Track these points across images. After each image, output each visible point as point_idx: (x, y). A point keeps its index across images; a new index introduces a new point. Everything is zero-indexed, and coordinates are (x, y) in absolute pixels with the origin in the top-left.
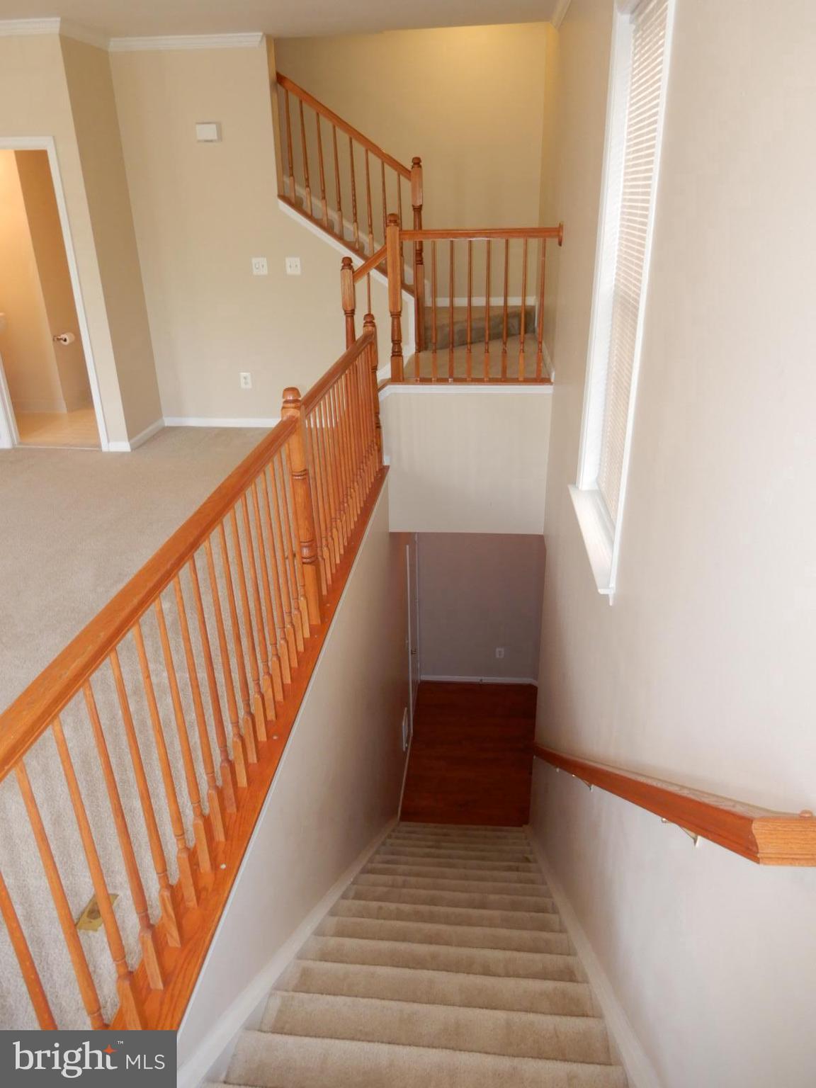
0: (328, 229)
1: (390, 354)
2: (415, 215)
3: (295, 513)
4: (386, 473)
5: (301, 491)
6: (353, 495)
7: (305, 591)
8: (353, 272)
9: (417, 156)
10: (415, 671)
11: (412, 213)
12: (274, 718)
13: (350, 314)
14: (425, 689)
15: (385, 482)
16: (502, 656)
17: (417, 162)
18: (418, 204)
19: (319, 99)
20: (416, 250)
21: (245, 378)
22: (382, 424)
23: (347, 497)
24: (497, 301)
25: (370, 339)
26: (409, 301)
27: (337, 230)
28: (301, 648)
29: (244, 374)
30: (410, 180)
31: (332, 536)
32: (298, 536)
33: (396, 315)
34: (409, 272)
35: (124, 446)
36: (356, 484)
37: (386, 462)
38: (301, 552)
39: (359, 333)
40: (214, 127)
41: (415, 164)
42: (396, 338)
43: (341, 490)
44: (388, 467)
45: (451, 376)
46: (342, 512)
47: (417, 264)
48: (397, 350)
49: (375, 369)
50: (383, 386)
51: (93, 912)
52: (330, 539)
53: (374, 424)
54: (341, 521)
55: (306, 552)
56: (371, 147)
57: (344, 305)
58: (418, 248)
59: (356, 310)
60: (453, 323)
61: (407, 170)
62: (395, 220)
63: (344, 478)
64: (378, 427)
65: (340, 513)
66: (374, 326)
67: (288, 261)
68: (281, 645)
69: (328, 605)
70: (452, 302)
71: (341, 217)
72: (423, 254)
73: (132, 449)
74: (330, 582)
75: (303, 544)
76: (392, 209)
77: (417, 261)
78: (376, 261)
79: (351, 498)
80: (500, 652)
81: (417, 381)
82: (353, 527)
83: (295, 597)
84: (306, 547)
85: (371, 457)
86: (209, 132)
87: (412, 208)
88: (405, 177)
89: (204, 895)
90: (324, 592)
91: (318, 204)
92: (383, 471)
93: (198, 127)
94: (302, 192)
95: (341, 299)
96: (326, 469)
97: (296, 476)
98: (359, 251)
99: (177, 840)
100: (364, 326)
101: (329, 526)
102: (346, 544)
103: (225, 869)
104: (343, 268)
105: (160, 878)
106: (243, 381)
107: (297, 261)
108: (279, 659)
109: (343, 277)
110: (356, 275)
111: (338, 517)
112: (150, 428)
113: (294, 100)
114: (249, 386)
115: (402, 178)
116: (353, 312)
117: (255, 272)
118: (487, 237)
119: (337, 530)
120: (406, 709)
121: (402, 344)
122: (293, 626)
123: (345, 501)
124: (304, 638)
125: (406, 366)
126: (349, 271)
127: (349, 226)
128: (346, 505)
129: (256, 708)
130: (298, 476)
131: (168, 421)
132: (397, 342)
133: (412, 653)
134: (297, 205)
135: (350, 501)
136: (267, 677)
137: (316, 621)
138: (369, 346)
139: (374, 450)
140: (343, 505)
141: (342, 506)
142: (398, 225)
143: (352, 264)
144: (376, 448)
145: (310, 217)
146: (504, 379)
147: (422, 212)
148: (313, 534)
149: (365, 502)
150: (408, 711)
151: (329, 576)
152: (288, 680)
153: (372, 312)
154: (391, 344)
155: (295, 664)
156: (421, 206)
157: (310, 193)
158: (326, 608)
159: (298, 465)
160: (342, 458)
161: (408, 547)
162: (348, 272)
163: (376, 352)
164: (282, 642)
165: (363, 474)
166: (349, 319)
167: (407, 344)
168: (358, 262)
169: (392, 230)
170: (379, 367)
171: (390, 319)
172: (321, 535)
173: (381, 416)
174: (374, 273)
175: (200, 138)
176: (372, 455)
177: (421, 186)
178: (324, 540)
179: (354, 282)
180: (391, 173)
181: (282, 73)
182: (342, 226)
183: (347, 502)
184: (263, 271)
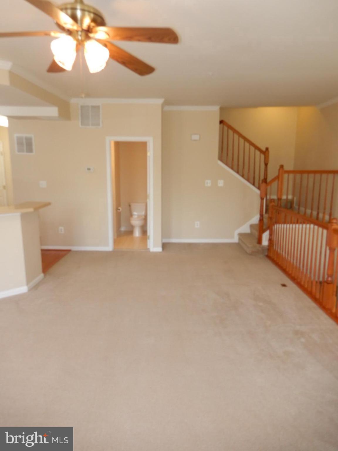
8: (267, 184)
9: (267, 147)
13: (263, 199)
18: (266, 163)
19: (235, 128)
21: (197, 224)
30: (264, 154)
35: (159, 249)
40: (199, 135)
56: (251, 144)
61: (264, 151)
67: (219, 181)
73: (162, 250)
86: (197, 137)
93: (193, 136)
107: (222, 181)
113: (226, 128)
114: (198, 227)
115: (261, 154)
117: (206, 185)
126: (264, 183)
145: (228, 166)
169: (282, 170)
175: (193, 139)
177: (268, 157)
180: (258, 152)
181: (223, 120)
184: (209, 185)
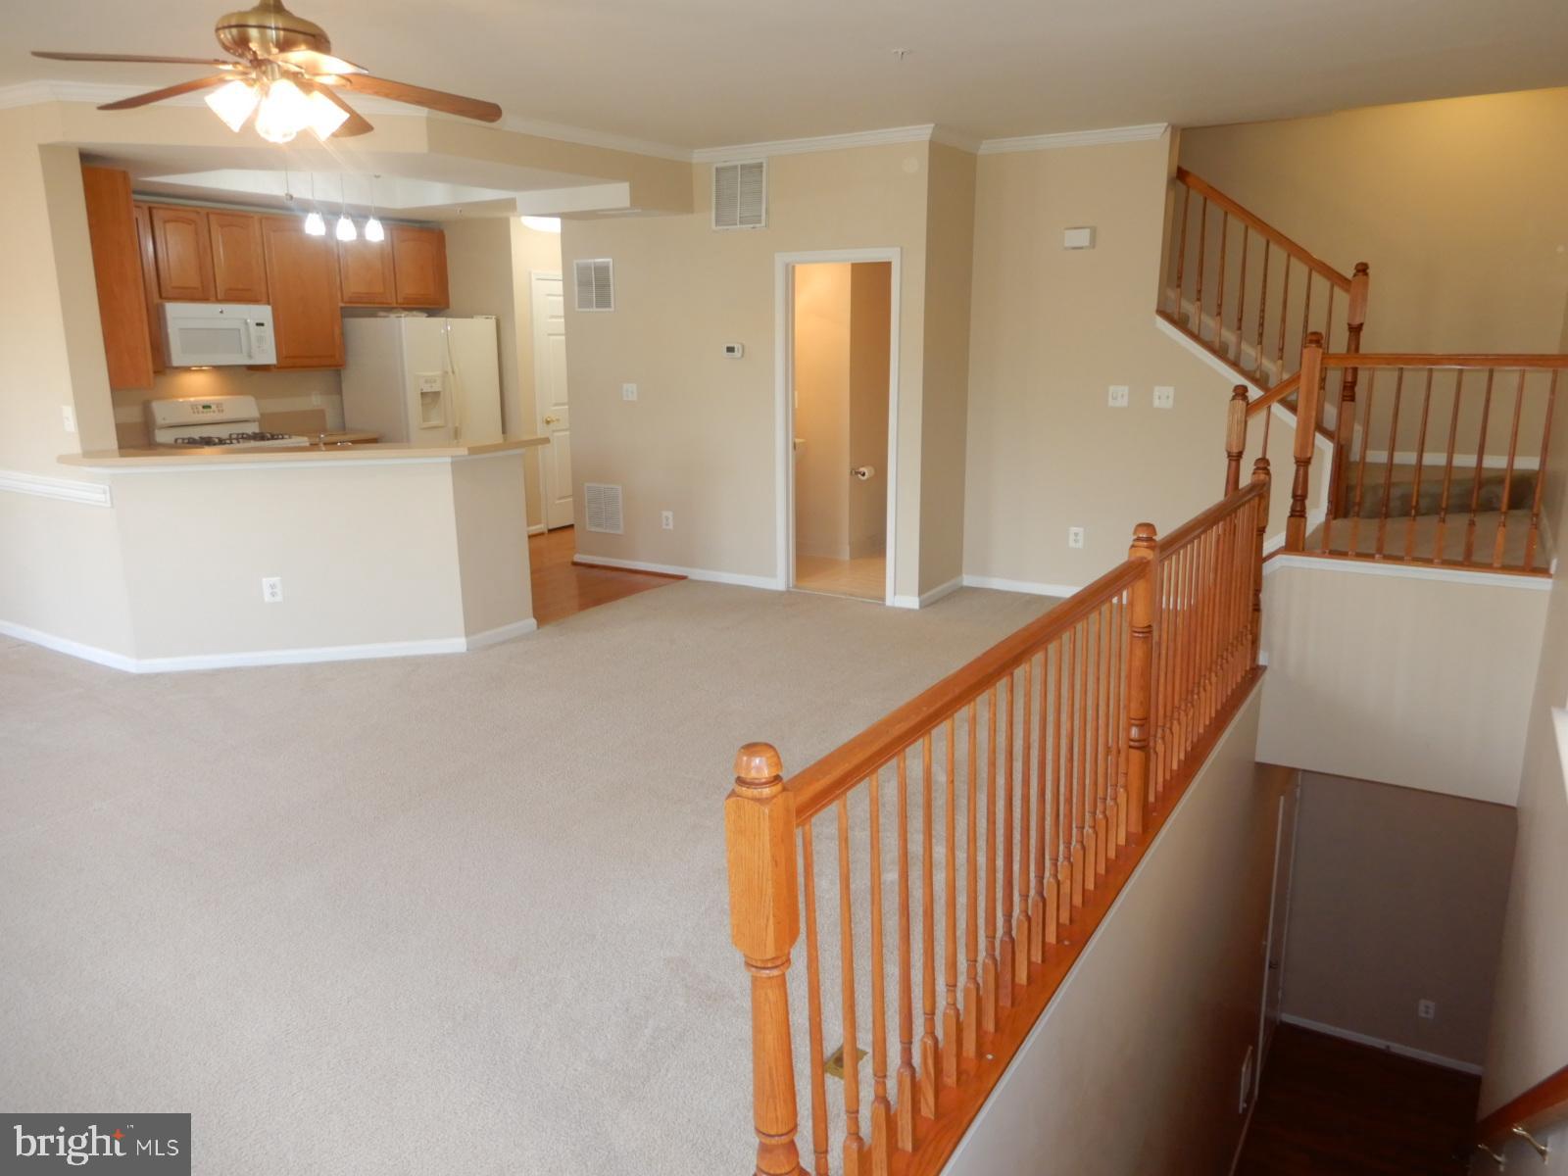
0: (1220, 351)
1: (1287, 513)
2: (1350, 335)
3: (1129, 677)
4: (1261, 675)
5: (1139, 652)
6: (1208, 688)
7: (1127, 780)
8: (1248, 404)
9: (1364, 261)
10: (1273, 1002)
11: (1346, 334)
12: (1067, 922)
13: (1235, 458)
14: (1286, 1037)
15: (1259, 684)
16: (1431, 1016)
17: (1362, 269)
18: (1357, 322)
19: (1230, 197)
20: (1345, 382)
21: (1076, 534)
22: (1264, 606)
23: (1199, 687)
24: (1465, 460)
25: (1261, 490)
26: (1325, 448)
27: (1231, 355)
28: (1112, 854)
29: (1074, 529)
30: (1347, 291)
31: (1171, 729)
32: (1128, 707)
33: (1303, 463)
34: (1331, 412)
35: (911, 602)
36: (1213, 675)
37: (1262, 660)
38: (1128, 731)
39: (1245, 480)
40: (1088, 230)
41: (1358, 271)
42: (1299, 492)
43: (1191, 674)
44: (1264, 668)
45: (1380, 550)
46: (1189, 705)
47: (1344, 400)
48: (1298, 509)
49: (1262, 531)
50: (1271, 556)
51: (838, 1060)
52: (1168, 731)
53: (1251, 604)
54: (1187, 715)
55: (1134, 732)
56: (1295, 251)
57: (1229, 444)
58: (1349, 379)
59: (1245, 453)
60: (1389, 485)
61: (1346, 279)
62: (1316, 339)
63: (1197, 661)
64: (1257, 608)
65: (1186, 705)
66: (1268, 473)
67: (1158, 391)
68: (1088, 835)
69: (1155, 814)
70: (1391, 457)
71: (1240, 339)
72: (1356, 389)
73: (921, 607)
74: (1160, 788)
75: (1133, 721)
76: (1317, 324)
77: (1344, 396)
78: (1281, 393)
79: (1205, 690)
80: (1426, 1008)
81: (1324, 553)
82: (1201, 731)
83: (1114, 782)
84: (1137, 726)
85: (1240, 647)
86: (1082, 238)
87: (1346, 327)
88: (1342, 288)
89: (964, 1077)
90: (1152, 798)
91: (1210, 323)
92: (1255, 673)
93: (1068, 233)
94: (1189, 307)
95: (1225, 439)
96: (1175, 640)
97: (1136, 632)
98: (1260, 381)
99: (948, 990)
100: (1254, 473)
101: (1169, 714)
102: (1189, 749)
103: (992, 1060)
104: (1234, 398)
105: (926, 1019)
106: (1072, 537)
107: (1170, 391)
108: (1084, 848)
109: (1232, 411)
110: (1251, 408)
111: (1183, 707)
112: (945, 585)
113: (1196, 198)
114: (1080, 545)
115: (1337, 290)
116: (1240, 455)
117: (1111, 403)
118: (1459, 365)
119: (1179, 724)
120: (1251, 1048)
121: (1308, 502)
122: (1106, 818)
123: (1196, 691)
124: (1117, 845)
125: (1310, 536)
126: (1241, 402)
127: (1249, 352)
128: (1196, 697)
129: (1050, 893)
130: (1139, 633)
131: (968, 580)
132: (1300, 498)
133: (1270, 967)
134: (1180, 322)
135: (1202, 694)
136: (1066, 863)
137: (1136, 828)
138: (1257, 499)
139: (1246, 639)
140: (1192, 696)
141: (1190, 697)
142: (1321, 346)
143: (1247, 394)
144: (1250, 637)
145: (1196, 337)
146: (1467, 562)
147: (1362, 334)
148: (1148, 711)
149: (1223, 706)
150: (1254, 1053)
151: (1160, 780)
152: (1090, 886)
153: (1267, 457)
154: (1291, 501)
155: (1102, 870)
156: (1362, 325)
157: (1201, 309)
158: (1151, 819)
159: (1141, 617)
160: (1199, 633)
161: (1282, 798)
162: (1240, 404)
163: (1267, 509)
164: (1091, 831)
165: (1225, 666)
166: (1234, 464)
167: (1317, 506)
168: (1254, 393)
169: (1313, 354)
170: (1268, 530)
171: (1293, 468)
172: (1157, 723)
173: (1263, 596)
174: (1277, 409)
175: (1067, 244)
176: (1242, 644)
177: (1365, 299)
178: (1160, 731)
179: (1246, 417)
180: (1321, 284)
181: (1185, 167)
182: (1239, 353)
183: (1198, 694)
184: (1123, 402)
